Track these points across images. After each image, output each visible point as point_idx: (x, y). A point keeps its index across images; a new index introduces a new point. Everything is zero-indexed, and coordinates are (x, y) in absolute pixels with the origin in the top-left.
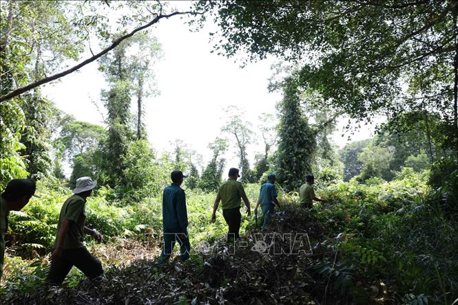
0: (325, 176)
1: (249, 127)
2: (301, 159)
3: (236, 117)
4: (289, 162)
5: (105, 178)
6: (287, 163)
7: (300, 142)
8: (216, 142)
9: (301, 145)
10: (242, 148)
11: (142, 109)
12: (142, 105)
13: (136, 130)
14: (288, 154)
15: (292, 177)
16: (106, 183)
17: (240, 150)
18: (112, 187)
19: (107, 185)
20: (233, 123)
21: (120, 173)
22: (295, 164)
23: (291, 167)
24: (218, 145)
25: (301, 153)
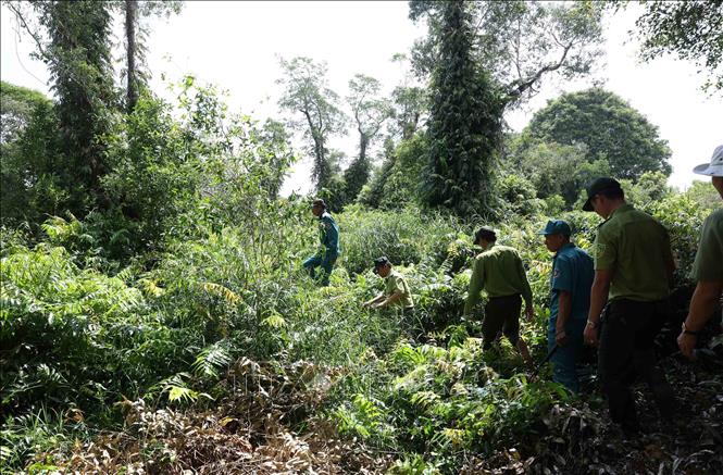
0: (511, 190)
1: (330, 101)
2: (476, 157)
3: (308, 80)
4: (453, 163)
5: (58, 195)
6: (450, 163)
7: (474, 123)
8: (266, 128)
9: (476, 128)
10: (319, 140)
11: (137, 40)
12: (136, 30)
13: (125, 86)
14: (451, 146)
15: (459, 193)
16: (62, 206)
17: (314, 143)
18: (80, 216)
19: (68, 212)
20: (302, 92)
21: (92, 182)
22: (465, 167)
23: (457, 173)
24: (271, 135)
25: (476, 144)
